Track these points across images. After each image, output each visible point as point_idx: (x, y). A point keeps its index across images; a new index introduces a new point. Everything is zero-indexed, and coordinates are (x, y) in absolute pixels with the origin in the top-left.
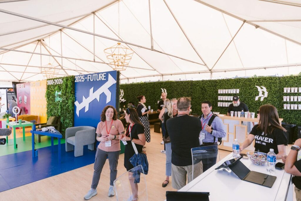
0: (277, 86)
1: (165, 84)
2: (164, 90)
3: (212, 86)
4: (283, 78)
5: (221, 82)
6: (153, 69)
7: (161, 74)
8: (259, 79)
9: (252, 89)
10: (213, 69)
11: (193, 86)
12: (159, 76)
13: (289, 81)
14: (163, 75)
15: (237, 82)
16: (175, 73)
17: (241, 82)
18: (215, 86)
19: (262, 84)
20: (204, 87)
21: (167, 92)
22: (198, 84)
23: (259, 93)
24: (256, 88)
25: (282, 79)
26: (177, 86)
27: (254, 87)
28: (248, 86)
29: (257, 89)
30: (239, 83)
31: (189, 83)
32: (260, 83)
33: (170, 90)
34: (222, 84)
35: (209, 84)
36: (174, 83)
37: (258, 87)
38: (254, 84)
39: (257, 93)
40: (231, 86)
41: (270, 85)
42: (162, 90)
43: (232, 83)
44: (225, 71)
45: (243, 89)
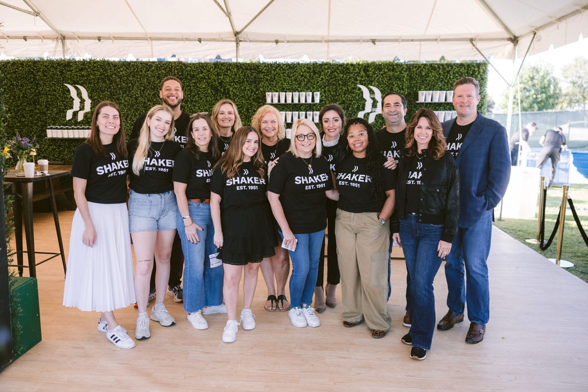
0: (404, 88)
1: (82, 70)
2: (77, 89)
3: (247, 81)
4: (416, 67)
5: (273, 72)
6: (30, 10)
7: (57, 31)
8: (365, 67)
9: (350, 92)
10: (246, 30)
11: (186, 78)
12: (49, 41)
13: (428, 76)
14: (64, 38)
15: (314, 73)
16: (116, 36)
17: (323, 73)
18: (256, 82)
19: (372, 82)
20: (220, 84)
21: (90, 97)
22: (202, 72)
23: (366, 103)
24: (360, 89)
25: (415, 70)
26: (128, 76)
27: (354, 88)
28: (340, 84)
29: (362, 93)
30: (320, 75)
31: (171, 70)
32: (368, 76)
33: (104, 91)
34: (275, 76)
35: (236, 75)
36: (115, 66)
37: (364, 88)
38: (356, 80)
39: (362, 102)
40: (300, 84)
41: (390, 84)
42: (68, 91)
43: (302, 76)
44: (277, 42)
45: (329, 91)
